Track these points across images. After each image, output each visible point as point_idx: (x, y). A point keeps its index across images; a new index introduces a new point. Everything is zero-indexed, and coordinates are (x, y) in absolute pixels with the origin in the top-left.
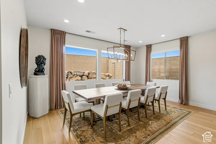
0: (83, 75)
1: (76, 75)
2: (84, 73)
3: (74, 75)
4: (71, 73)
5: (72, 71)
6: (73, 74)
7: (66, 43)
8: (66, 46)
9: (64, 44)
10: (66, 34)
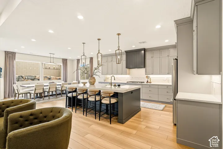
0: (35, 79)
1: (28, 78)
2: (35, 77)
3: (26, 78)
4: (22, 77)
5: (23, 76)
6: (24, 78)
7: (16, 58)
8: (16, 60)
9: (15, 59)
10: (16, 53)
